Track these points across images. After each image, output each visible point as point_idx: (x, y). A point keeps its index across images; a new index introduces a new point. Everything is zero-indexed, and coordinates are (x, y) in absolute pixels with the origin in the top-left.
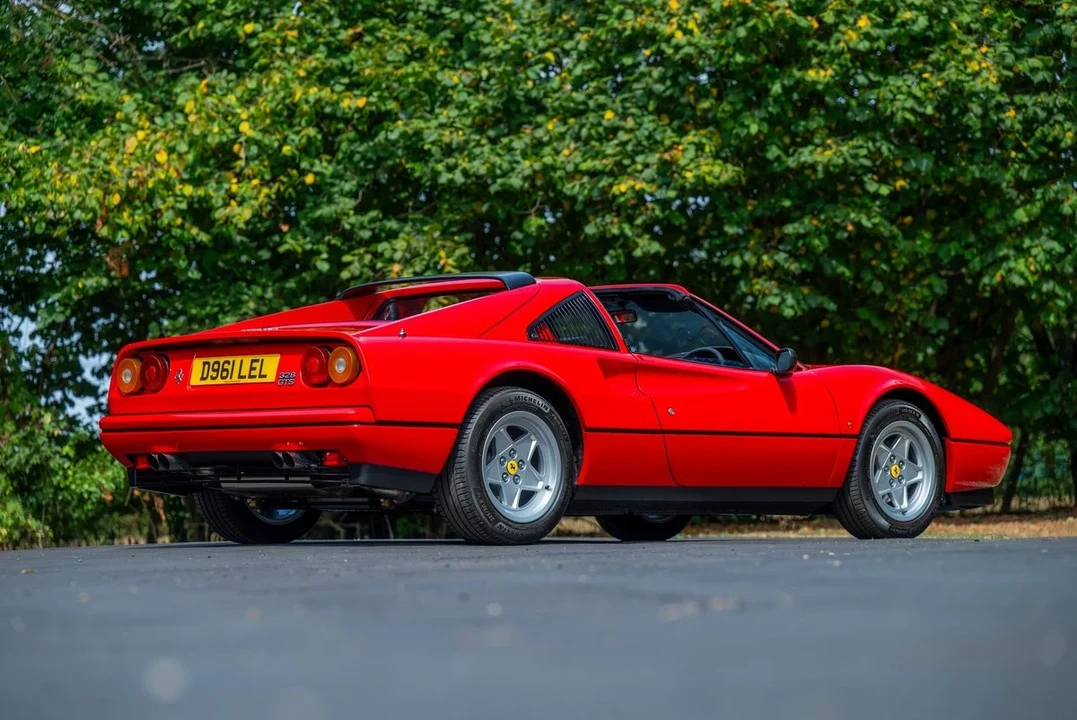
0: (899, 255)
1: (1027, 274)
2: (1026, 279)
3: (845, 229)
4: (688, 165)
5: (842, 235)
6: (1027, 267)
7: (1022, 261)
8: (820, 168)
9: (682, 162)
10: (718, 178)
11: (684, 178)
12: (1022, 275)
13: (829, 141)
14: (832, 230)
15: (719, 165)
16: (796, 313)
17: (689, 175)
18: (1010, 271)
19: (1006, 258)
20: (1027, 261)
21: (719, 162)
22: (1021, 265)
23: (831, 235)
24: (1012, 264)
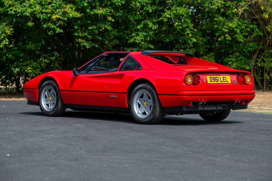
0: (111, 35)
1: (139, 40)
2: (139, 41)
3: (102, 29)
4: (70, 12)
5: (101, 30)
6: (139, 38)
7: (138, 37)
8: (99, 14)
9: (68, 12)
10: (77, 16)
11: (69, 15)
12: (138, 40)
13: (101, 8)
14: (99, 29)
15: (76, 13)
16: (89, 47)
17: (71, 15)
18: (135, 39)
19: (134, 36)
20: (139, 37)
21: (76, 12)
22: (138, 38)
23: (99, 30)
24: (136, 38)
